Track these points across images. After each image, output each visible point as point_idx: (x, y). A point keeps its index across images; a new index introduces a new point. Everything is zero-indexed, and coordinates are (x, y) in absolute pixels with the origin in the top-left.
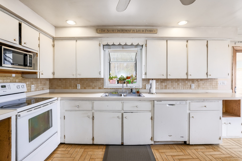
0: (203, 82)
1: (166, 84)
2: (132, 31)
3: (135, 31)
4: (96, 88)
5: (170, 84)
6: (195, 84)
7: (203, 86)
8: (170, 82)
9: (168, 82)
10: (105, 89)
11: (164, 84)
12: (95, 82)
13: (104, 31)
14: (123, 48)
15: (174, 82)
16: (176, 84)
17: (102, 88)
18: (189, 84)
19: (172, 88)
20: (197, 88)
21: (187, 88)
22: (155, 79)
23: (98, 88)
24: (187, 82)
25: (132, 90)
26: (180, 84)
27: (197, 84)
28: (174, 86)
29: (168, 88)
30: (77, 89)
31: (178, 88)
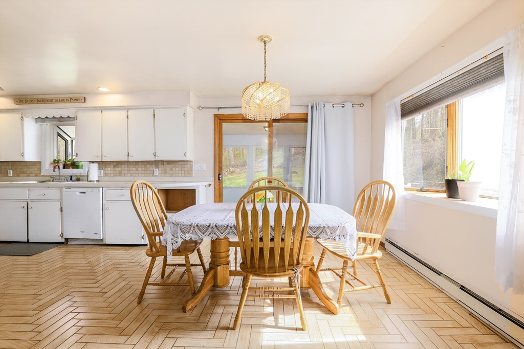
0: (171, 166)
1: (120, 169)
2: (54, 101)
3: (59, 100)
4: (31, 175)
5: (126, 169)
6: (160, 169)
7: (171, 172)
8: (126, 166)
9: (123, 166)
10: (43, 176)
11: (117, 169)
12: (30, 167)
13: (22, 101)
14: (60, 121)
15: (132, 166)
16: (134, 169)
17: (38, 175)
18: (151, 169)
19: (129, 175)
20: (163, 175)
21: (148, 175)
22: (97, 162)
23: (34, 175)
24: (148, 166)
25: (71, 176)
26: (140, 169)
27: (163, 169)
28: (132, 172)
29: (123, 175)
30: (8, 176)
31: (137, 175)
